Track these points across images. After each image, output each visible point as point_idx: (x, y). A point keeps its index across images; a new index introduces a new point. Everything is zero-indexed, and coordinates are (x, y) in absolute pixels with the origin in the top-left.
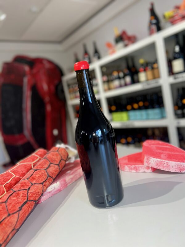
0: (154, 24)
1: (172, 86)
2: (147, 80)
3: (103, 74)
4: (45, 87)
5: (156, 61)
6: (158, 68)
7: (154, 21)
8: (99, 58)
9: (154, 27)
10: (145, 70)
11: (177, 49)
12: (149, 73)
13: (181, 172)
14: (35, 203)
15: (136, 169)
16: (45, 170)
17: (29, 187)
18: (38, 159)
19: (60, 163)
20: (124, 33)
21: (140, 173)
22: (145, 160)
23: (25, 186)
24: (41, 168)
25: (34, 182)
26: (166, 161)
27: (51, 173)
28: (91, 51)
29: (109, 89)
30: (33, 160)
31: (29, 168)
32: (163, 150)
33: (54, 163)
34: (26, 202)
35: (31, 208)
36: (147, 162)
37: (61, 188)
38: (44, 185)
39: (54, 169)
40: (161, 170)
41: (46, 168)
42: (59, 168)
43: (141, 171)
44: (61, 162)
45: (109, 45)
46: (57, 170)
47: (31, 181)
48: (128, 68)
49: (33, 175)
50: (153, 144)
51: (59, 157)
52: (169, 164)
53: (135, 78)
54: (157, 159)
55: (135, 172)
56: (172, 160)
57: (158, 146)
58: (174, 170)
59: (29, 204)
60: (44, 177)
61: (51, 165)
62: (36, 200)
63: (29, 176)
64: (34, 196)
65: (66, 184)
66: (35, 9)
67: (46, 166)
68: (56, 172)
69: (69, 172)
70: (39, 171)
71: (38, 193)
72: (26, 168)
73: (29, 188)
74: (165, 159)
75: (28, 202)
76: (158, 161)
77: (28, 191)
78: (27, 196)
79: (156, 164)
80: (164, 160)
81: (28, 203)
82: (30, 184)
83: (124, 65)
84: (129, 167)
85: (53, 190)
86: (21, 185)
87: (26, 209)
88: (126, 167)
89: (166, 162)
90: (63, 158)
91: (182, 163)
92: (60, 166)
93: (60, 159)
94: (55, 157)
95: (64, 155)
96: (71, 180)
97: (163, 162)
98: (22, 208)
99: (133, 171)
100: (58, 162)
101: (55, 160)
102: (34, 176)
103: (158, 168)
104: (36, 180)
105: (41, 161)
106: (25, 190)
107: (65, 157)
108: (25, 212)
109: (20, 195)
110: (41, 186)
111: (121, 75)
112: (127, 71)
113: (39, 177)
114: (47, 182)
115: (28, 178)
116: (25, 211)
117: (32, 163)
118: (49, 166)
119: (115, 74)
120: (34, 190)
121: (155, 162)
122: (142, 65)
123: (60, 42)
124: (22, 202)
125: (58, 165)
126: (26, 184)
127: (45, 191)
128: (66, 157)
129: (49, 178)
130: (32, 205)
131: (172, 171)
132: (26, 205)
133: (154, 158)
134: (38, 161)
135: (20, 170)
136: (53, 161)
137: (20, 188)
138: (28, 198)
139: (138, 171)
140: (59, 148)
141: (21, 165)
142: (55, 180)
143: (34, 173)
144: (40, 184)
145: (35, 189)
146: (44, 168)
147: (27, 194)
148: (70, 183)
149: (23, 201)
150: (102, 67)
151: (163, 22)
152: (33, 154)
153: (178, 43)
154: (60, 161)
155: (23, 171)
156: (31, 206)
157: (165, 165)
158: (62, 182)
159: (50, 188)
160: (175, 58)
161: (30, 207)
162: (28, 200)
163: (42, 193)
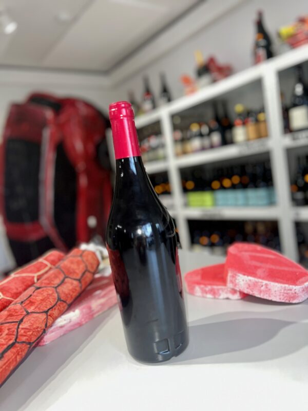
0: (263, 47)
1: (289, 151)
2: (248, 140)
3: (175, 127)
4: (78, 146)
5: (262, 110)
6: (265, 121)
7: (263, 42)
8: (169, 100)
9: (262, 52)
10: (244, 123)
11: (299, 89)
12: (251, 128)
13: (291, 302)
14: (30, 347)
15: (214, 293)
16: (54, 289)
17: (20, 318)
18: (47, 269)
19: (82, 276)
20: (212, 60)
21: (220, 299)
22: (229, 278)
23: (13, 316)
24: (49, 284)
25: (31, 309)
26: (265, 282)
27: (65, 293)
28: (156, 88)
29: (185, 153)
30: (39, 270)
31: (30, 283)
32: (262, 262)
33: (72, 277)
34: (13, 345)
35: (21, 355)
36: (232, 282)
37: (83, 320)
38: (50, 316)
39: (70, 287)
40: (255, 297)
41: (56, 286)
42: (80, 285)
43: (222, 297)
44: (85, 276)
45: (186, 81)
46: (76, 290)
47: (26, 307)
48: (217, 119)
49: (32, 297)
50: (246, 251)
51: (82, 266)
52: (269, 287)
53: (228, 136)
54: (250, 278)
55: (212, 298)
56: (275, 281)
57: (254, 254)
58: (278, 297)
59: (19, 348)
60: (51, 300)
61: (67, 280)
62: (32, 342)
63: (25, 299)
64: (28, 333)
65: (91, 314)
66: (65, 16)
67: (57, 282)
68: (73, 292)
69: (98, 292)
70: (43, 291)
71: (37, 328)
72: (23, 283)
73: (22, 320)
74: (263, 279)
75: (17, 345)
76: (250, 280)
77: (18, 326)
78: (15, 333)
79: (247, 286)
80: (260, 280)
81: (15, 347)
82: (25, 313)
83: (209, 114)
84: (202, 289)
85: (67, 324)
86: (9, 314)
87: (10, 357)
88: (198, 289)
89: (264, 284)
90: (90, 268)
91: (291, 287)
92: (83, 283)
93: (83, 271)
94: (74, 266)
95: (91, 264)
96: (100, 307)
97: (259, 284)
98: (4, 356)
99: (209, 296)
100: (80, 275)
101: (74, 272)
102: (33, 299)
103: (251, 293)
104: (36, 306)
105: (51, 272)
106: (13, 324)
107: (92, 267)
108: (9, 362)
109: (4, 332)
110: (43, 316)
111: (205, 129)
112: (214, 124)
113: (41, 300)
114: (55, 309)
115: (22, 302)
116: (9, 360)
117: (36, 275)
118: (63, 282)
119: (195, 128)
120: (30, 324)
121: (245, 282)
122: (240, 115)
123: (106, 72)
124: (6, 344)
125: (79, 280)
126: (16, 312)
127: (51, 326)
128: (95, 266)
129: (59, 302)
130: (24, 350)
131: (274, 299)
132: (13, 350)
133: (244, 275)
134: (46, 272)
135: (13, 286)
136: (71, 273)
137: (6, 319)
138: (17, 338)
139: (217, 297)
140: (84, 251)
141: (17, 278)
142: (71, 307)
143: (35, 294)
144: (42, 312)
145: (32, 322)
146: (53, 286)
147: (16, 331)
148: (98, 312)
149: (7, 342)
150: (173, 116)
151: (276, 44)
152: (41, 260)
153: (300, 80)
154: (84, 273)
155: (17, 289)
156: (22, 352)
157: (262, 288)
158: (84, 310)
159: (62, 321)
160: (295, 105)
161: (18, 354)
162: (18, 341)
163: (44, 330)
